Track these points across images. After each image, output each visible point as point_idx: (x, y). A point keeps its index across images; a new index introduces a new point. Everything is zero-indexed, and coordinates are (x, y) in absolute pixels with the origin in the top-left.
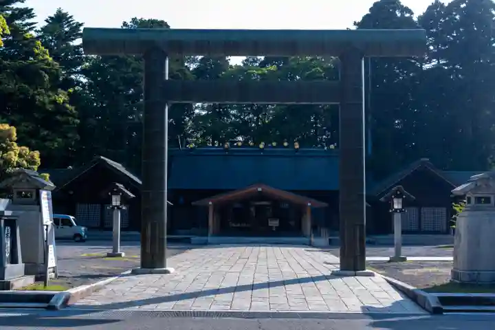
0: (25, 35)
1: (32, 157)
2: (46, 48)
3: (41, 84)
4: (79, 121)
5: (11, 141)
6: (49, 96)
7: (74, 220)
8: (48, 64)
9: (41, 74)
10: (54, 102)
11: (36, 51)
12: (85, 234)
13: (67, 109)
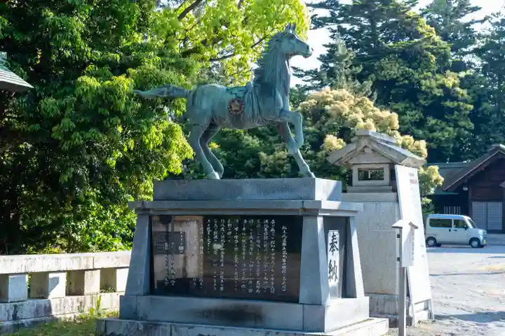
0: (407, 13)
1: (418, 148)
2: (431, 26)
3: (427, 67)
4: (472, 107)
5: (393, 130)
6: (436, 80)
7: (470, 221)
8: (434, 43)
9: (426, 56)
10: (442, 86)
11: (420, 30)
12: (484, 238)
13: (458, 93)
